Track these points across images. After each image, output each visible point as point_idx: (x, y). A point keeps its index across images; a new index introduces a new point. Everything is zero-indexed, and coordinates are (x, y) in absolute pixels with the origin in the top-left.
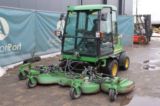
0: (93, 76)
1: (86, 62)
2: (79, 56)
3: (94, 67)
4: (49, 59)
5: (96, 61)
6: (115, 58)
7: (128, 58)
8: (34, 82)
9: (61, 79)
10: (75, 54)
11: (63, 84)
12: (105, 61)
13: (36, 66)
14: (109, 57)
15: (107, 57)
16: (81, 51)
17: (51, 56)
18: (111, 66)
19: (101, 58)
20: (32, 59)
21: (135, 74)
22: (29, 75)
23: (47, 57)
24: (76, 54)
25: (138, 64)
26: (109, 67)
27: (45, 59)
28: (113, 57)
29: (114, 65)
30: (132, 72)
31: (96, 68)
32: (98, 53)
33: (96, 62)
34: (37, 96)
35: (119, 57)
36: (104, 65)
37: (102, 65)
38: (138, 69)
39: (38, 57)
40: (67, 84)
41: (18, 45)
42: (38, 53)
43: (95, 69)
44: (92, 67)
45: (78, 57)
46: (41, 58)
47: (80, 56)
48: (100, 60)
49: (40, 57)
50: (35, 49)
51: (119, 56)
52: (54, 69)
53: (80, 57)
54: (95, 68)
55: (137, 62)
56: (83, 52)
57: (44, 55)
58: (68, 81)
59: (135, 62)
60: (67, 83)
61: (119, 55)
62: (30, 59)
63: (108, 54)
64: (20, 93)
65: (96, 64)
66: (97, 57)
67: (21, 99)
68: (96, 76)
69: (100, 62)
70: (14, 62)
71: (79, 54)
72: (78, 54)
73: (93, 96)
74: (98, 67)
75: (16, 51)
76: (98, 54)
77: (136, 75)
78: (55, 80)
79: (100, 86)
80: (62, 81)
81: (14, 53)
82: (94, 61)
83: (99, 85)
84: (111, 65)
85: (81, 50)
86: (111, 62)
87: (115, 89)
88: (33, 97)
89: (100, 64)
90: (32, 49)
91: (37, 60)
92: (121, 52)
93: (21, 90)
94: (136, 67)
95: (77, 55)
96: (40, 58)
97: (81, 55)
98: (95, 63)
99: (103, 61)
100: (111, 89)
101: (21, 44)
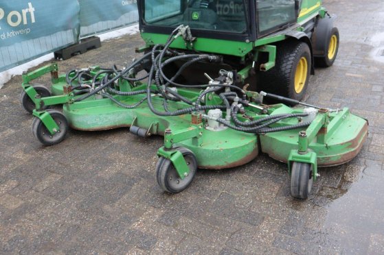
0: (234, 104)
1: (212, 57)
2: (190, 36)
3: (239, 71)
4: (123, 40)
5: (245, 53)
6: (304, 39)
7: (336, 32)
8: (55, 130)
9: (137, 114)
10: (177, 32)
11: (142, 132)
12: (272, 50)
13: (74, 71)
14: (286, 36)
15: (279, 36)
16: (197, 20)
17: (130, 32)
18: (290, 66)
19: (258, 43)
20: (75, 44)
21: (356, 78)
22: (37, 110)
23: (121, 34)
24: (180, 33)
25: (360, 46)
26: (283, 69)
27: (113, 41)
28: (298, 34)
29: (298, 60)
30: (348, 74)
31: (243, 74)
32: (250, 27)
33: (243, 55)
34: (59, 177)
35: (312, 30)
36: (269, 65)
37: (262, 65)
38: (363, 63)
39: (93, 37)
40: (155, 132)
41: (25, 8)
42: (91, 26)
43: (240, 76)
44: (230, 74)
45: (188, 42)
46: (102, 40)
47: (193, 36)
48: (255, 49)
49: (99, 36)
50: (79, 18)
51: (311, 28)
52: (116, 82)
53: (194, 41)
54: (240, 73)
55: (354, 40)
56: (202, 24)
57: (108, 30)
58: (156, 122)
59: (349, 40)
60: (155, 128)
61: (310, 26)
62: (71, 46)
63: (282, 28)
64: (14, 165)
65: (243, 59)
66: (248, 41)
67: (7, 196)
68: (246, 102)
69: (257, 55)
70: (21, 59)
71: (189, 32)
72: (186, 31)
73: (235, 176)
74: (250, 70)
75: (21, 26)
76: (251, 31)
77: (360, 83)
78: (121, 117)
79: (259, 142)
80: (139, 122)
81: (17, 33)
82: (237, 54)
83: (255, 139)
84: (291, 62)
85: (195, 16)
86: (292, 52)
87: (310, 164)
88: (45, 184)
89: (256, 59)
90: (72, 19)
91: (89, 46)
92: (318, 16)
93: (20, 156)
94: (353, 54)
95: (185, 36)
96: (99, 39)
97: (197, 33)
98: (239, 58)
99: (265, 50)
100: (298, 162)
101: (33, 6)
